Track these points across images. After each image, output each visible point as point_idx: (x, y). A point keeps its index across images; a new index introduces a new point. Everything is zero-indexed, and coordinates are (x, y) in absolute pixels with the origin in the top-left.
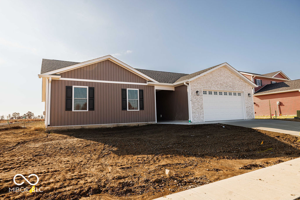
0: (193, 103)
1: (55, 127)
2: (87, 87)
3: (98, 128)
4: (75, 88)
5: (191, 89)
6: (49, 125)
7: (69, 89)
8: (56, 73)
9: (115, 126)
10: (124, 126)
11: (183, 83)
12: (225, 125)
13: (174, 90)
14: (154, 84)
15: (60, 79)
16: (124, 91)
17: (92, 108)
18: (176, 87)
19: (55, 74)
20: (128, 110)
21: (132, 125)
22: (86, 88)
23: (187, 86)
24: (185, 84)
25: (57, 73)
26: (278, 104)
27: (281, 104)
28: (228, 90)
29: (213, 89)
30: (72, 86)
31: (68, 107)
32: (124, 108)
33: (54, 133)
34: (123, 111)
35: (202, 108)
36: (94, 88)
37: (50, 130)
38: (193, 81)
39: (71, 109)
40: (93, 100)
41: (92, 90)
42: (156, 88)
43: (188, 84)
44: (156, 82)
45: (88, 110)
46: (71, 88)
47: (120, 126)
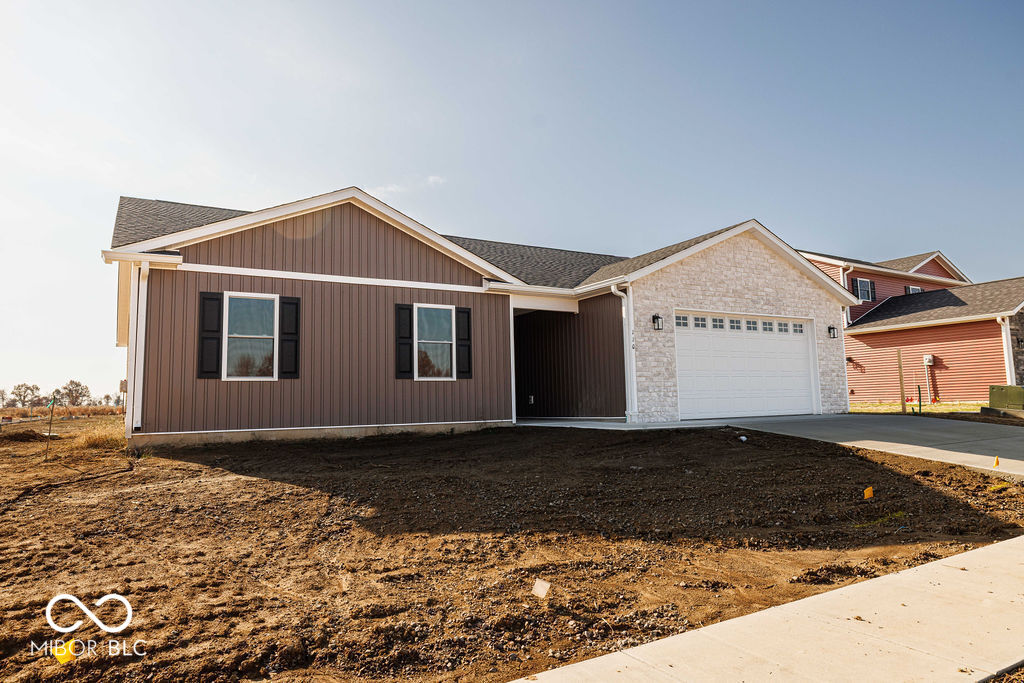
0: (641, 357)
1: (160, 436)
2: (276, 297)
3: (313, 440)
4: (231, 299)
5: (635, 310)
6: (137, 429)
7: (210, 303)
8: (164, 247)
9: (370, 433)
10: (402, 434)
11: (609, 288)
12: (747, 432)
13: (575, 309)
14: (507, 291)
15: (179, 268)
16: (403, 313)
17: (290, 370)
18: (585, 302)
19: (163, 251)
20: (416, 378)
21: (428, 430)
22: (273, 301)
23: (620, 298)
24: (614, 289)
25: (171, 246)
26: (926, 363)
27: (937, 364)
28: (761, 313)
29: (711, 308)
30: (222, 294)
31: (208, 367)
32: (404, 370)
33: (156, 455)
34: (400, 381)
35: (672, 375)
36: (298, 299)
37: (141, 445)
38: (643, 281)
39: (217, 373)
40: (297, 343)
41: (291, 307)
42: (515, 303)
43: (625, 291)
44: (513, 283)
45: (275, 378)
46: (219, 298)
47: (388, 432)
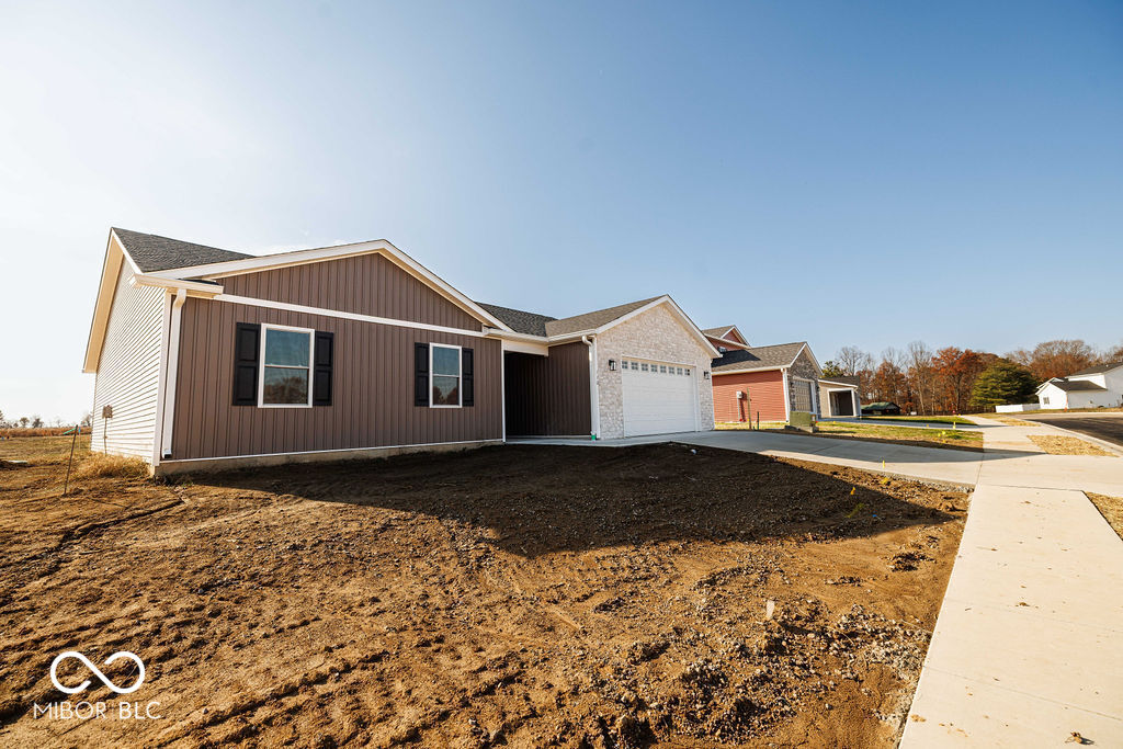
0: (602, 390)
1: (193, 462)
2: (312, 332)
3: (345, 461)
4: (268, 331)
5: (599, 355)
6: (167, 457)
7: (247, 334)
8: (201, 277)
9: (393, 453)
10: (419, 453)
11: (581, 338)
13: (544, 352)
14: (499, 336)
15: (216, 298)
16: (421, 350)
17: (324, 397)
19: (199, 280)
20: (431, 406)
22: (309, 335)
23: (587, 346)
24: (584, 339)
25: (208, 276)
26: (738, 397)
27: (744, 397)
28: (669, 360)
30: (260, 326)
31: (244, 393)
32: (421, 399)
33: (197, 482)
34: (418, 408)
35: (620, 404)
36: (332, 334)
38: (604, 334)
39: (254, 401)
40: (330, 374)
41: (325, 341)
42: (506, 346)
43: (591, 340)
44: (506, 330)
45: (310, 405)
47: (408, 451)
